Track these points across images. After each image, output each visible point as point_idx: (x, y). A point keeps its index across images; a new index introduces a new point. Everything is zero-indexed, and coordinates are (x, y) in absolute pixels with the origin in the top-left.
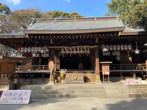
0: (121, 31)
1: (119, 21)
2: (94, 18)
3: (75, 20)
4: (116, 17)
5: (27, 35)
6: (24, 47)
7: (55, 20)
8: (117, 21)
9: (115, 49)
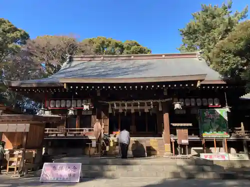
0: (201, 81)
1: (200, 60)
2: (162, 55)
3: (132, 57)
4: (195, 54)
5: (65, 84)
6: (55, 100)
7: (101, 57)
8: (197, 59)
9: (193, 104)
